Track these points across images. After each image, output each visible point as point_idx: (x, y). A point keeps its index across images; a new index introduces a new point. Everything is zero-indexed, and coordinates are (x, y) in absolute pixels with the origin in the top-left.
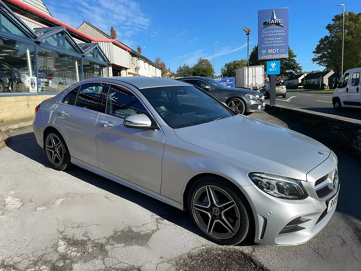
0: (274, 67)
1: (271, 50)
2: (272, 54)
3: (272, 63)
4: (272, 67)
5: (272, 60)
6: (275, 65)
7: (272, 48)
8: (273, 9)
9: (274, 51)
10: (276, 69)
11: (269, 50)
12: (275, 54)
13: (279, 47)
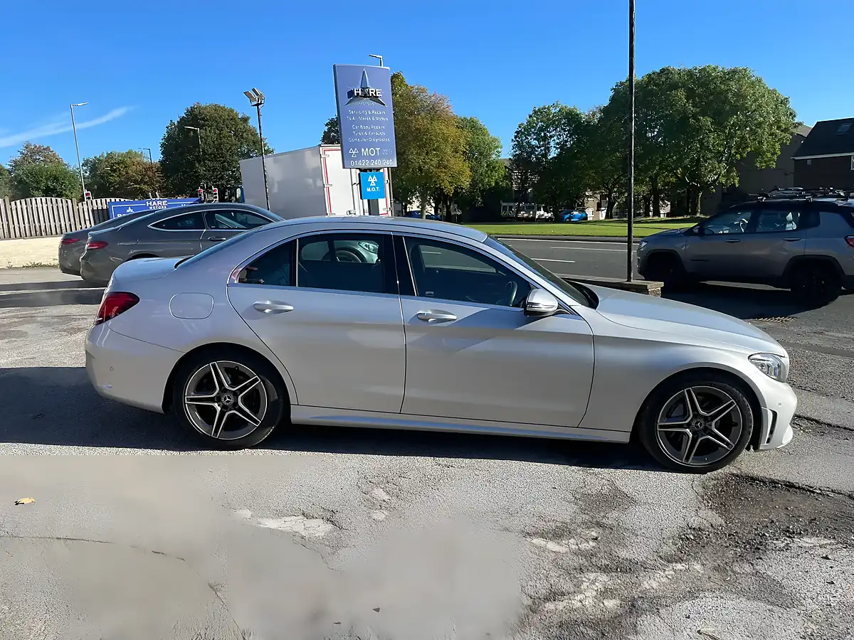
0: (374, 185)
1: (367, 149)
2: (369, 158)
3: (370, 177)
4: (371, 185)
5: (370, 170)
6: (376, 180)
7: (368, 145)
8: (364, 67)
9: (372, 152)
10: (378, 188)
11: (363, 150)
12: (375, 158)
13: (380, 144)
